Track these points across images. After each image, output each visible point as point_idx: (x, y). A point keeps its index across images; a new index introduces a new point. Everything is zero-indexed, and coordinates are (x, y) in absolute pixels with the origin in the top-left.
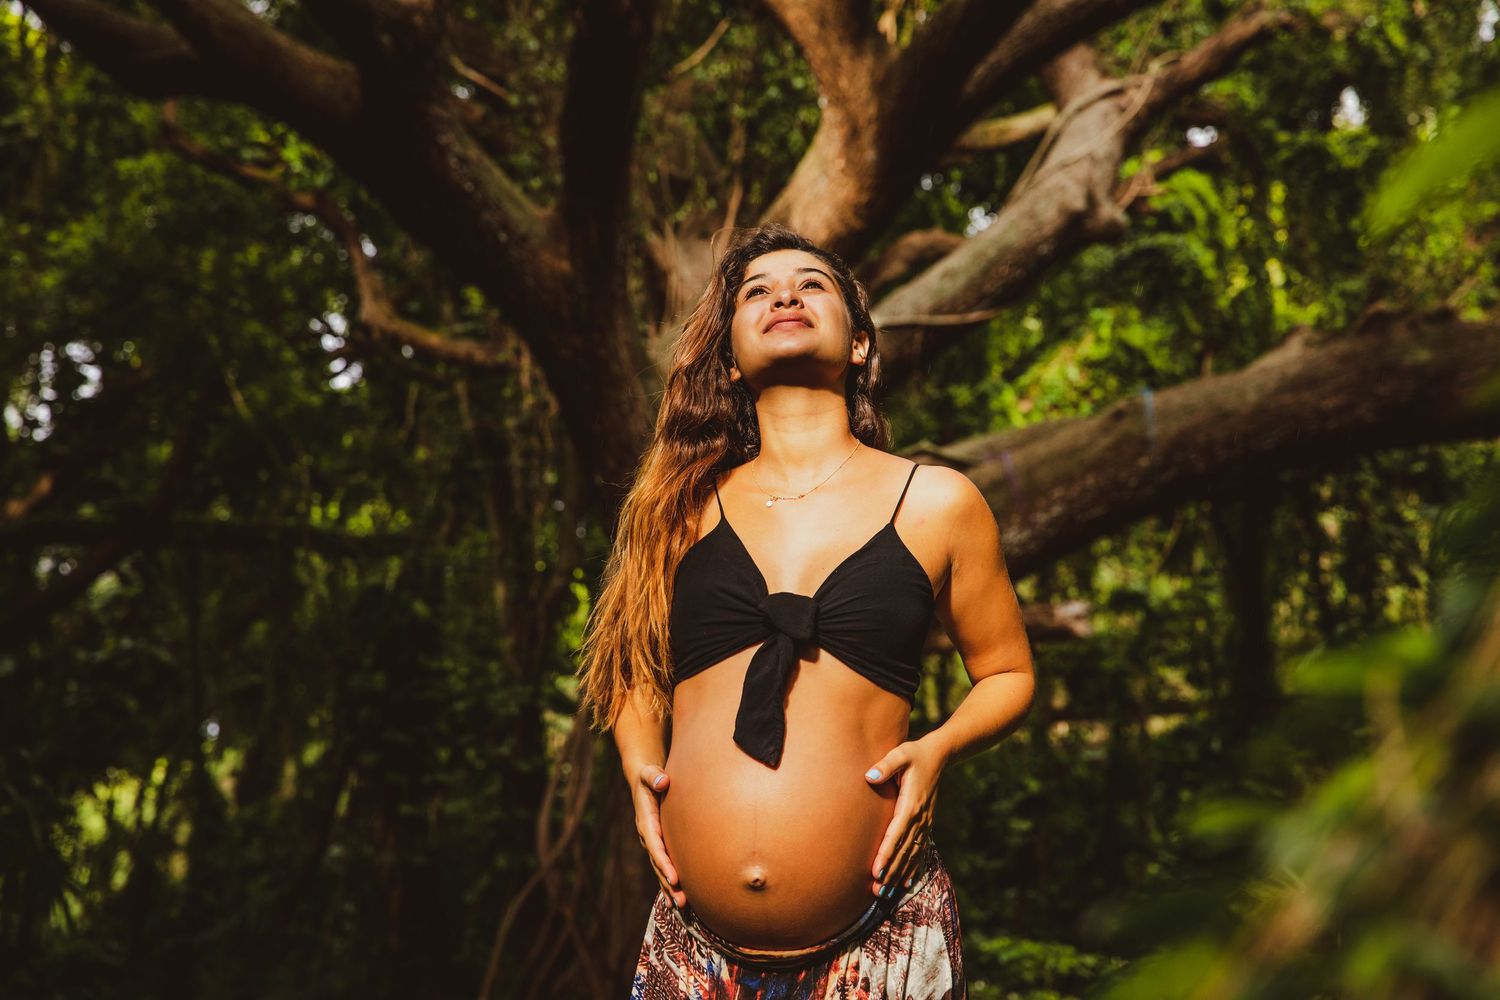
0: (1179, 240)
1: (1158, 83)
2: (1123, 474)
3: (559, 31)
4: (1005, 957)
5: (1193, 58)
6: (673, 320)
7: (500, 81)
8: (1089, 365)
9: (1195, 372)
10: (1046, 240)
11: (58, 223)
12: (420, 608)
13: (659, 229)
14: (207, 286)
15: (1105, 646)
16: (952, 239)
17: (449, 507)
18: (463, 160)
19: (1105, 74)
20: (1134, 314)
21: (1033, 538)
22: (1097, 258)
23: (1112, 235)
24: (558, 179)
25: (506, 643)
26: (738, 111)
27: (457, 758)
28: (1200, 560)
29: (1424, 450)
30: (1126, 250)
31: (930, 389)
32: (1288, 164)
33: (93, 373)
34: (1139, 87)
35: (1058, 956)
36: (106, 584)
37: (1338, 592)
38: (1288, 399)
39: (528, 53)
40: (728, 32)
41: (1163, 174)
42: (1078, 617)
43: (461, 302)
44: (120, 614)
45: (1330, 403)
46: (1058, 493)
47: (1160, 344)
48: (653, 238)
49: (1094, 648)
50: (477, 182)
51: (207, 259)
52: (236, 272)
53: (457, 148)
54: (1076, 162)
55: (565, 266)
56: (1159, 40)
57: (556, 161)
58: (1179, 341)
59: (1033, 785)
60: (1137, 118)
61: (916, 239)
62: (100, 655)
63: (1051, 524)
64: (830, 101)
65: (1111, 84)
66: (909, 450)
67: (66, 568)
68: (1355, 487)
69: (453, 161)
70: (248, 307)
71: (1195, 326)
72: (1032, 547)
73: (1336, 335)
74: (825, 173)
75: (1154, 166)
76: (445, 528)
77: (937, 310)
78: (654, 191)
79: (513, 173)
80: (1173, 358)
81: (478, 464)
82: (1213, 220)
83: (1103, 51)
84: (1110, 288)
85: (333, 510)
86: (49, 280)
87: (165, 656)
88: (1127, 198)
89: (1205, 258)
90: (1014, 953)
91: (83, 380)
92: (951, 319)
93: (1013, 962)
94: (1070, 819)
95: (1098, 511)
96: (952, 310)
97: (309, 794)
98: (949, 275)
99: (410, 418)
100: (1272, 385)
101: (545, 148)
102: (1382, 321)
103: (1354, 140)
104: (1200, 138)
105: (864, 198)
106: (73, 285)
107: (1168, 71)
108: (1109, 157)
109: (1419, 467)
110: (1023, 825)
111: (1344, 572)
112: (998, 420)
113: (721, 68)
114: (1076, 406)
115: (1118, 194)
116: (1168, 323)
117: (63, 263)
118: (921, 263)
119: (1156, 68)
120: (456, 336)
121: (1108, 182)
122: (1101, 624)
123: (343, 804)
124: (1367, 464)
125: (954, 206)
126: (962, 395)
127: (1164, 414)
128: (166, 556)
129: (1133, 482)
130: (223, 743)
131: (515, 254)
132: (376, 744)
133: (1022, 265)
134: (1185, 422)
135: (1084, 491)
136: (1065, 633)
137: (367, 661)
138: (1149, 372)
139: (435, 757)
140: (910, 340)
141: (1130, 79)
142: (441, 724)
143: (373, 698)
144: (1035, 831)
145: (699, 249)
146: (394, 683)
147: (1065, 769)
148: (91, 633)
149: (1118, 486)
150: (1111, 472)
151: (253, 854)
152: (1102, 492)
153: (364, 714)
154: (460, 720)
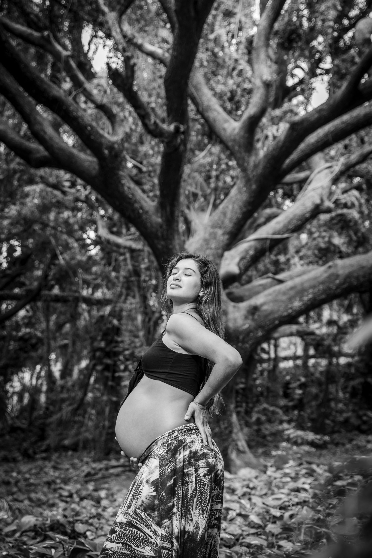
0: (350, 211)
1: (343, 164)
2: (331, 285)
3: (159, 147)
5: (354, 157)
6: (193, 236)
7: (141, 163)
9: (355, 253)
10: (308, 212)
12: (115, 322)
13: (188, 208)
14: (52, 224)
15: (325, 337)
16: (279, 211)
17: (124, 291)
18: (129, 188)
19: (327, 161)
20: (335, 234)
21: (303, 305)
22: (324, 217)
23: (328, 211)
24: (158, 193)
25: (141, 334)
26: (214, 173)
27: (126, 369)
28: (355, 310)
30: (333, 214)
31: (273, 257)
33: (19, 249)
34: (337, 165)
35: (308, 435)
36: (22, 313)
39: (149, 155)
40: (210, 148)
41: (345, 192)
42: (317, 328)
43: (128, 230)
44: (26, 321)
46: (311, 291)
47: (344, 243)
48: (187, 211)
49: (322, 338)
50: (133, 195)
51: (52, 216)
52: (61, 220)
53: (127, 184)
54: (317, 189)
55: (159, 220)
56: (343, 151)
57: (157, 187)
58: (349, 243)
59: (303, 379)
60: (336, 175)
61: (268, 211)
62: (20, 334)
63: (309, 300)
65: (328, 165)
66: (265, 276)
67: (10, 307)
69: (126, 188)
70: (64, 230)
71: (354, 238)
72: (303, 307)
74: (240, 192)
75: (342, 189)
76: (123, 297)
77: (274, 234)
78: (187, 197)
79: (144, 191)
80: (348, 247)
81: (133, 279)
82: (361, 205)
83: (326, 154)
84: (329, 226)
85: (90, 291)
86: (6, 223)
87: (39, 334)
88: (334, 199)
89: (358, 217)
91: (16, 251)
94: (314, 390)
95: (323, 297)
96: (279, 234)
97: (82, 377)
98: (278, 223)
101: (154, 183)
104: (357, 180)
105: (252, 200)
106: (13, 224)
107: (346, 161)
108: (328, 186)
110: (299, 392)
112: (293, 266)
113: (209, 159)
115: (330, 198)
116: (346, 237)
117: (10, 218)
118: (269, 219)
119: (342, 160)
120: (127, 240)
121: (327, 194)
122: (324, 330)
123: (92, 380)
125: (279, 199)
126: (282, 258)
127: (343, 267)
128: (39, 304)
129: (334, 288)
130: (56, 361)
131: (144, 217)
132: (101, 363)
133: (300, 220)
134: (350, 270)
135: (319, 290)
136: (312, 333)
137: (99, 338)
138: (340, 252)
139: (119, 368)
140: (266, 243)
141: (334, 163)
142: (121, 357)
143: (101, 349)
144: (303, 393)
145: (201, 214)
146: (107, 344)
147: (312, 374)
148: (17, 327)
149: (330, 289)
150: (327, 284)
151: (64, 395)
152: (324, 291)
153: (98, 354)
154: (127, 357)
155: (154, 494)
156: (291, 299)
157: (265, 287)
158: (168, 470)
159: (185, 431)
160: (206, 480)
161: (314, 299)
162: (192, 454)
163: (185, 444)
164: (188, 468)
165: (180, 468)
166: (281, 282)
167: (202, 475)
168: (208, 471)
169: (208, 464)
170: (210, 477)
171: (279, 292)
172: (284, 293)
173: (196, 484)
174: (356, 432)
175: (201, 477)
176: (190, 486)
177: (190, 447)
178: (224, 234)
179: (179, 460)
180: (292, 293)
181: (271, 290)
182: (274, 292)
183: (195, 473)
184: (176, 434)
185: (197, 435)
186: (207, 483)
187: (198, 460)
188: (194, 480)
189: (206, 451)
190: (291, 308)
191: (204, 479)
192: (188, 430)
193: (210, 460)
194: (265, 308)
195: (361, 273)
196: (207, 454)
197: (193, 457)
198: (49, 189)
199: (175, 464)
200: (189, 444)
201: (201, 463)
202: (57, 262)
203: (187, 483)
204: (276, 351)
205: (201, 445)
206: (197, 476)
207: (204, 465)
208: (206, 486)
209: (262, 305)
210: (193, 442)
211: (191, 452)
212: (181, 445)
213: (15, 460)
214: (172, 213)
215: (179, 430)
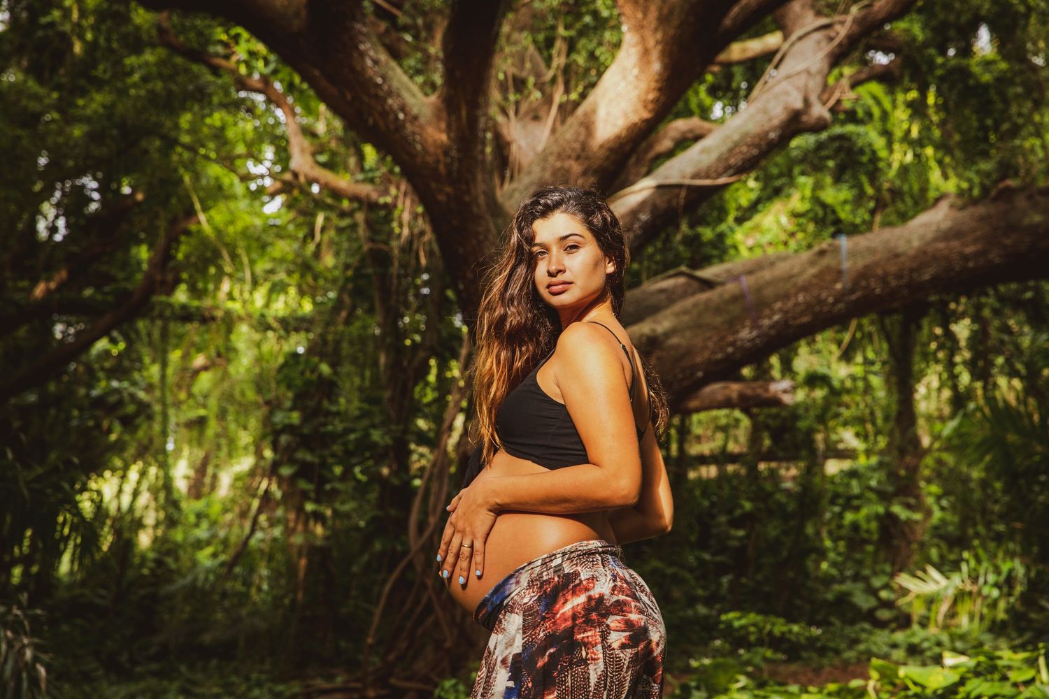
0: (861, 129)
1: (855, 21)
2: (824, 295)
4: (737, 624)
7: (398, 6)
8: (795, 215)
10: (773, 129)
11: (84, 93)
12: (325, 368)
13: (505, 113)
14: (184, 139)
15: (801, 411)
16: (706, 125)
17: (347, 299)
18: (376, 62)
19: (819, 13)
20: (827, 181)
21: (759, 336)
22: (800, 143)
23: (819, 127)
24: (439, 77)
25: (386, 395)
26: (561, 31)
27: (347, 475)
29: (1031, 283)
30: (824, 136)
31: (686, 230)
32: (942, 79)
34: (842, 23)
35: (773, 624)
36: (101, 345)
37: (965, 378)
38: (941, 245)
41: (855, 84)
42: (785, 392)
43: (361, 157)
44: (110, 363)
45: (969, 250)
46: (778, 305)
47: (846, 202)
48: (500, 119)
49: (794, 413)
50: (385, 78)
51: (185, 120)
52: (206, 130)
53: (372, 53)
54: (796, 75)
55: (444, 137)
57: (438, 65)
58: (858, 200)
59: (748, 506)
60: (840, 45)
61: (680, 124)
62: (95, 393)
63: (771, 327)
64: (629, 28)
65: (823, 21)
66: (672, 272)
67: (71, 331)
68: (979, 308)
69: (369, 63)
70: (213, 155)
71: (870, 191)
72: (758, 341)
73: (974, 202)
74: (624, 78)
75: (850, 77)
76: (344, 314)
77: (696, 176)
78: (503, 88)
80: (854, 212)
81: (370, 271)
82: (885, 116)
84: (812, 162)
86: (77, 132)
87: (141, 394)
88: (831, 102)
89: (879, 143)
90: (743, 622)
91: (89, 201)
92: (707, 182)
93: (743, 627)
94: (772, 530)
95: (805, 319)
96: (707, 177)
98: (704, 152)
99: (318, 237)
100: (930, 236)
102: (1008, 194)
103: (987, 64)
104: (882, 59)
105: (651, 96)
106: (94, 137)
107: (864, 12)
108: (819, 72)
109: (1029, 295)
110: (739, 533)
111: (971, 365)
112: (731, 252)
114: (786, 244)
115: (824, 99)
116: (851, 188)
117: (88, 120)
118: (684, 142)
119: (855, 10)
120: (358, 181)
121: (819, 90)
122: (801, 395)
124: (991, 292)
126: (707, 233)
127: (853, 254)
128: (142, 325)
129: (830, 300)
131: (409, 128)
132: (292, 461)
133: (757, 146)
134: (869, 260)
135: (797, 304)
136: (776, 402)
137: (288, 404)
138: (837, 221)
139: (332, 471)
140: (678, 196)
141: (837, 18)
142: (337, 448)
143: (289, 429)
144: (747, 537)
145: (532, 126)
146: (305, 419)
147: (770, 495)
148: (91, 378)
149: (821, 302)
150: (815, 292)
151: (202, 532)
152: (809, 306)
153: (284, 439)
154: (351, 447)
155: (511, 684)
156: (733, 324)
157: (671, 297)
158: (539, 635)
159: (579, 556)
160: (627, 655)
161: (785, 324)
162: (593, 603)
163: (577, 582)
164: (585, 631)
165: (565, 630)
166: (708, 284)
167: (615, 645)
168: (630, 638)
169: (629, 625)
170: (635, 650)
171: (706, 306)
172: (718, 309)
173: (605, 662)
174: (867, 626)
175: (613, 649)
176: (591, 667)
177: (587, 589)
178: (584, 173)
179: (563, 614)
180: (735, 309)
181: (688, 302)
182: (695, 305)
183: (602, 641)
184: (558, 561)
185: (604, 566)
186: (626, 663)
187: (606, 616)
188: (601, 656)
189: (622, 597)
190: (733, 344)
191: (621, 655)
192: (584, 554)
193: (634, 617)
194: (675, 340)
195: (893, 269)
196: (625, 603)
197: (595, 609)
198: (179, 60)
199: (554, 623)
200: (584, 583)
201: (613, 621)
202: (193, 227)
203: (585, 662)
204: (681, 443)
205: (612, 584)
206: (607, 648)
207: (619, 625)
208: (625, 670)
209: (667, 335)
210: (593, 579)
211: (590, 598)
212: (569, 585)
213: (87, 677)
214: (473, 122)
215: (564, 554)
